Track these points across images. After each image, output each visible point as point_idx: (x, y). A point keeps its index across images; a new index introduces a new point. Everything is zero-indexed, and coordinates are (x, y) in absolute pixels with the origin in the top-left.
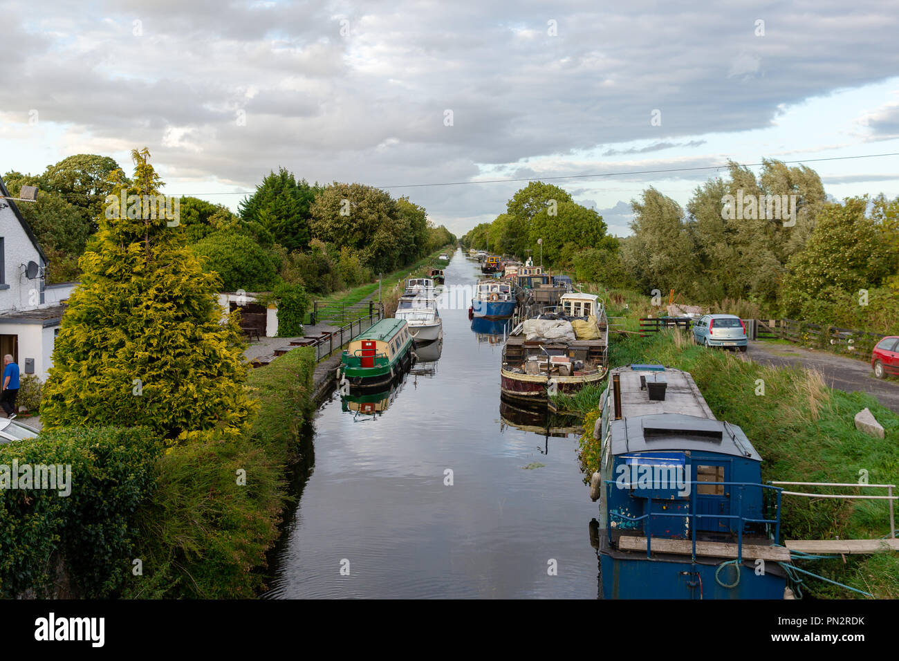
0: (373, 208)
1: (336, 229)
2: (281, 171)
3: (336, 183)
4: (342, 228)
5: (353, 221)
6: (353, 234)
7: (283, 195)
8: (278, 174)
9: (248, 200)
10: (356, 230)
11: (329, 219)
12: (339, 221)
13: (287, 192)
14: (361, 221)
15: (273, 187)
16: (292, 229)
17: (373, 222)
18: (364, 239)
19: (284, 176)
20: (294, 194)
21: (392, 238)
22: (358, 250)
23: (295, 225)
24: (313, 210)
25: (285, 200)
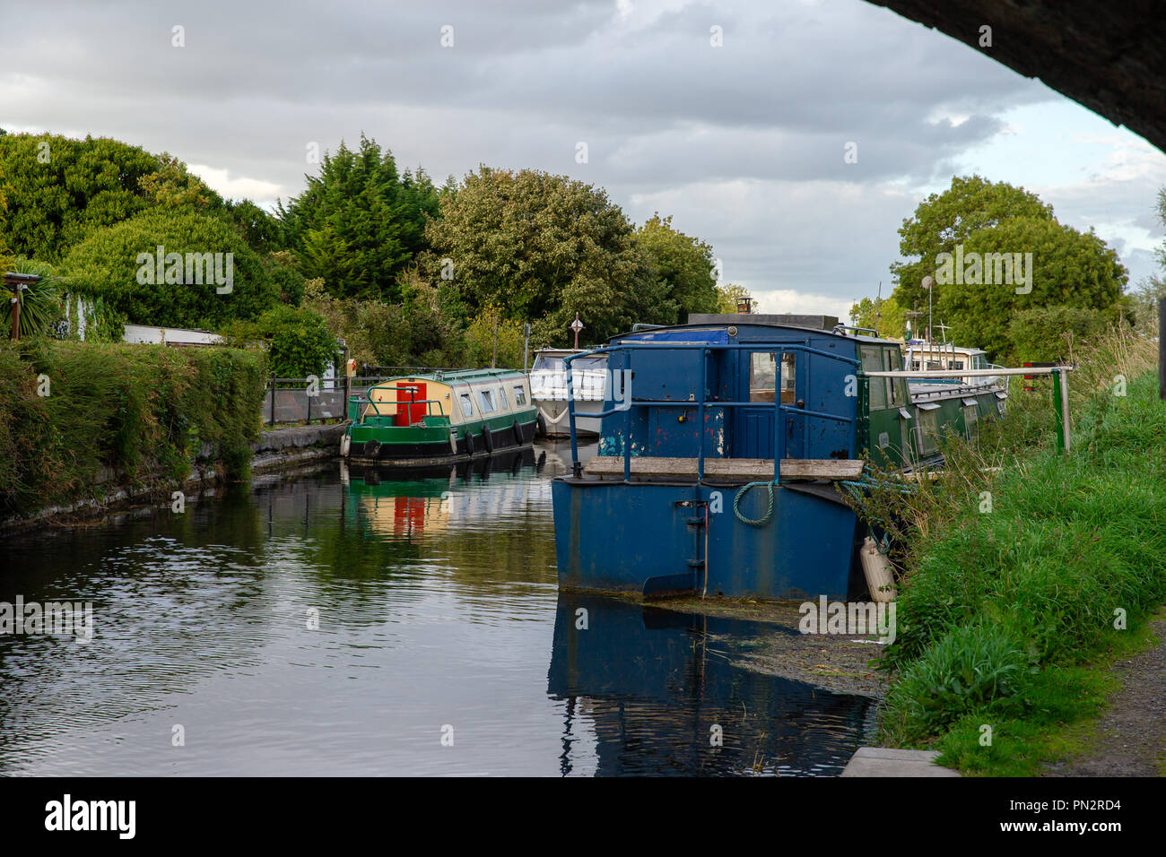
0: (564, 226)
1: (485, 273)
2: (366, 144)
3: (486, 171)
4: (494, 272)
5: (520, 254)
6: (519, 284)
7: (364, 199)
8: (355, 148)
9: (286, 209)
10: (527, 276)
11: (467, 251)
12: (489, 256)
13: (374, 191)
14: (537, 256)
15: (344, 179)
16: (382, 272)
17: (564, 258)
18: (546, 296)
19: (370, 157)
20: (390, 195)
21: (607, 294)
22: (530, 322)
23: (389, 262)
24: (432, 233)
25: (367, 208)
